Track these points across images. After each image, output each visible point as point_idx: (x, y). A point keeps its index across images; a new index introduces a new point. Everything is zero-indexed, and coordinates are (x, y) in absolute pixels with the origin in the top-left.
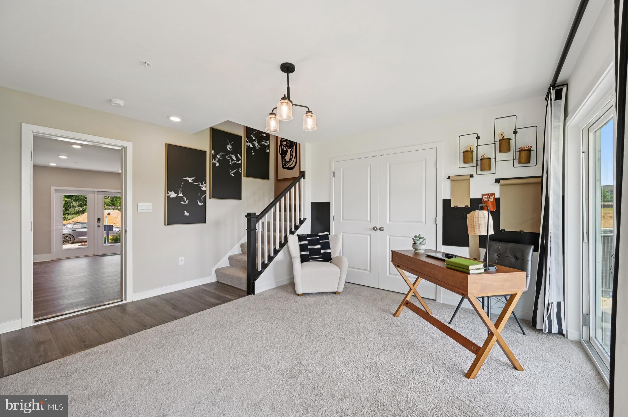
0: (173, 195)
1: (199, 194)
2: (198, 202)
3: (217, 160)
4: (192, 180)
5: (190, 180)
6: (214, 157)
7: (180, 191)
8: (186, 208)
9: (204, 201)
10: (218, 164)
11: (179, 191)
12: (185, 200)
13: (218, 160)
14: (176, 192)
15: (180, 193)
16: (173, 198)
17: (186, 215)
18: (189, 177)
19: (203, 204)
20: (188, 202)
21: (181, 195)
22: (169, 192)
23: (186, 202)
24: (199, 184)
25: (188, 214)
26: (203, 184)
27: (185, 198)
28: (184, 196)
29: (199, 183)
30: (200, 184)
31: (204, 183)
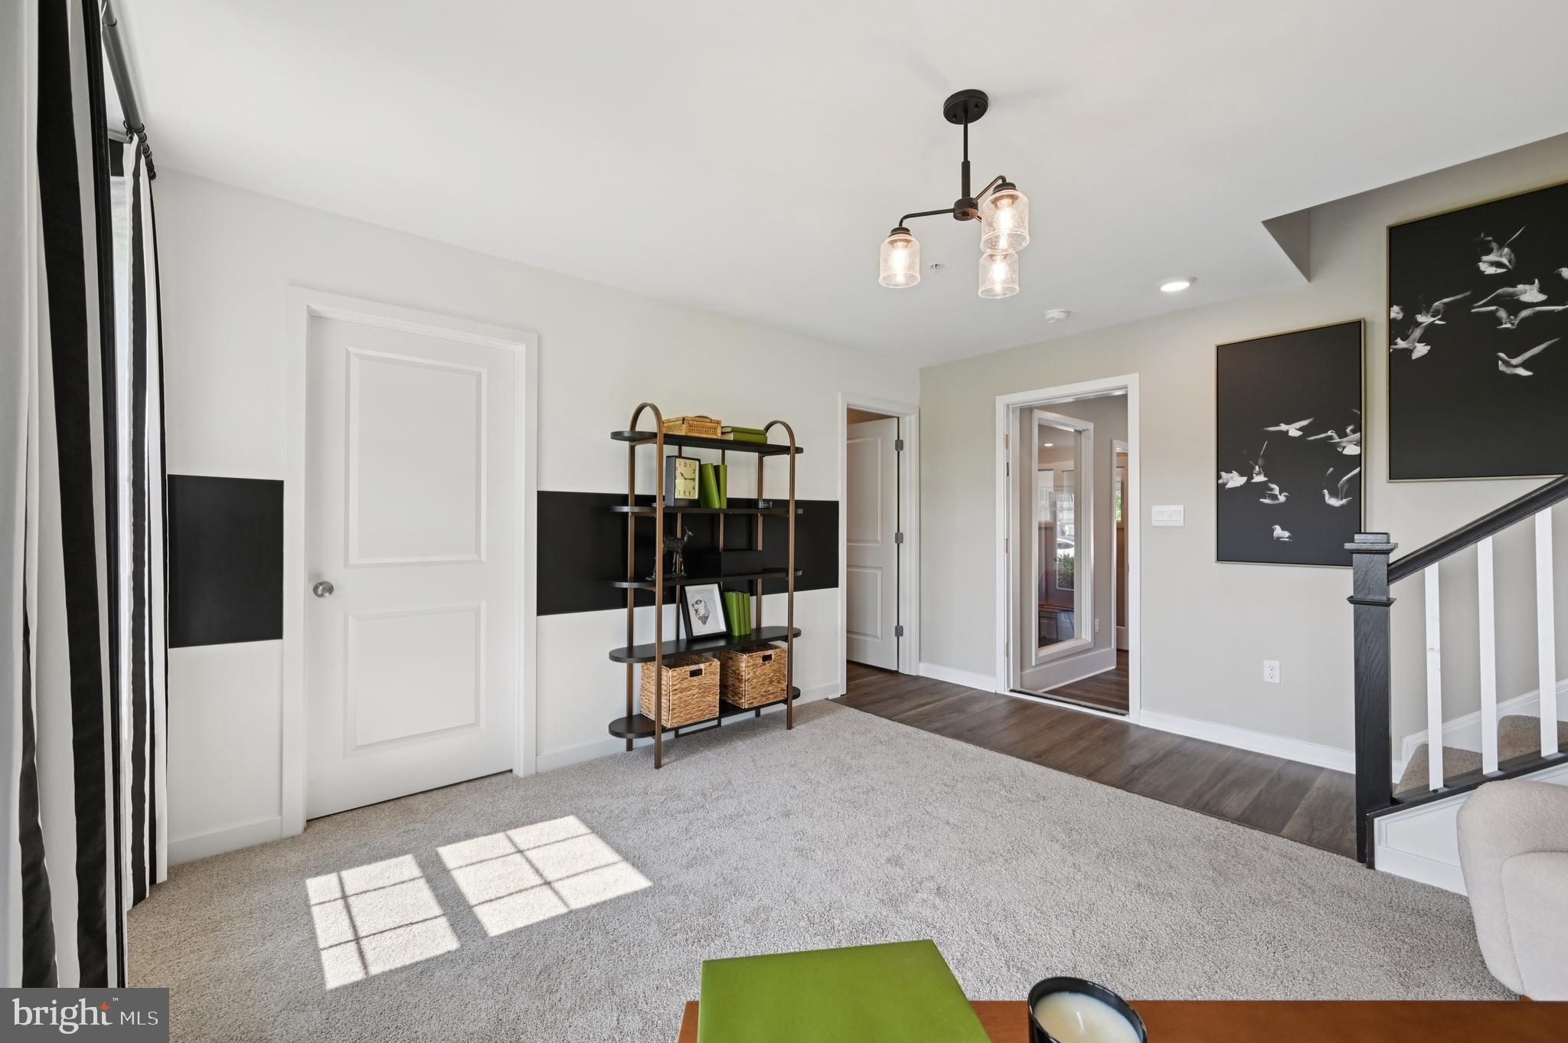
0: (1235, 480)
1: (1331, 469)
2: (1327, 496)
3: (1418, 333)
4: (1300, 429)
5: (1293, 430)
6: (1397, 330)
7: (1257, 468)
8: (1278, 514)
9: (1356, 490)
10: (1421, 350)
11: (1254, 468)
12: (1277, 490)
13: (1422, 336)
14: (1246, 472)
15: (1257, 474)
16: (1234, 488)
17: (1278, 538)
18: (1288, 423)
19: (1349, 503)
20: (1286, 496)
21: (1259, 478)
22: (1223, 474)
23: (1277, 499)
24: (1331, 437)
25: (1286, 534)
26: (1346, 435)
27: (1273, 486)
28: (1271, 481)
29: (1329, 433)
30: (1335, 436)
31: (1351, 431)
